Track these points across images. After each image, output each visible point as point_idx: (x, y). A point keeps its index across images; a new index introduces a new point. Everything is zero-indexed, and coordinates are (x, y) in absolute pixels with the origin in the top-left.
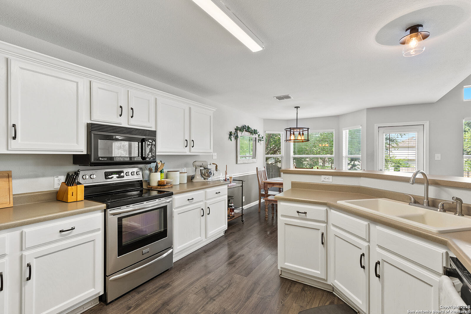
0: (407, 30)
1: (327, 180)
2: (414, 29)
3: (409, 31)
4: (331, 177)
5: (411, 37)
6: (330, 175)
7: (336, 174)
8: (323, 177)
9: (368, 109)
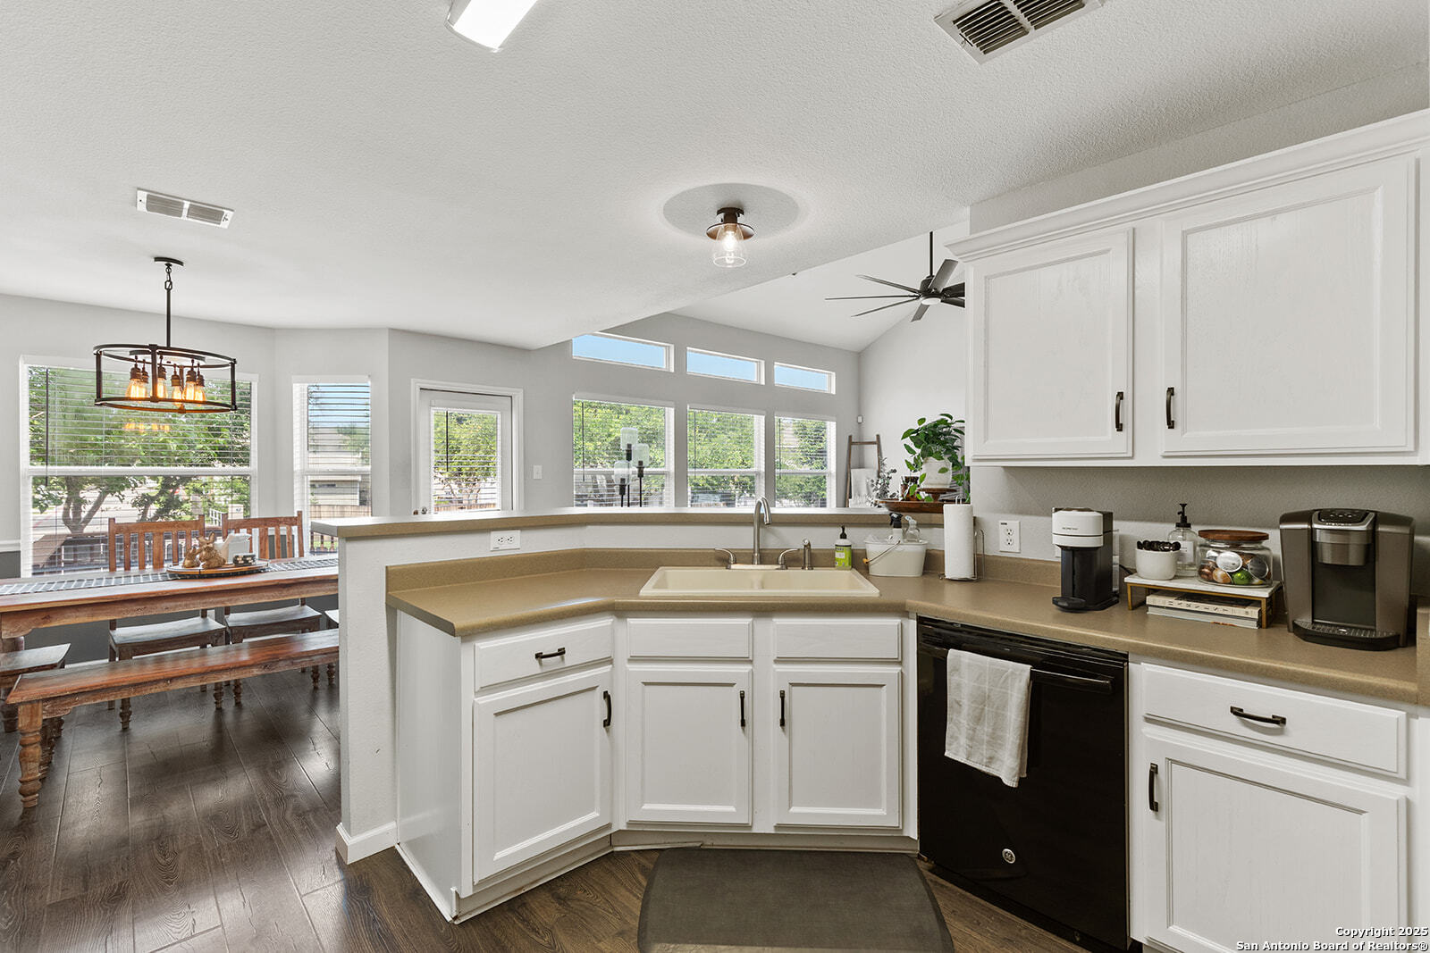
0: (719, 212)
1: (505, 545)
2: (731, 214)
3: (722, 215)
4: (516, 534)
5: (726, 229)
6: (513, 529)
7: (532, 524)
8: (495, 536)
9: (394, 331)
